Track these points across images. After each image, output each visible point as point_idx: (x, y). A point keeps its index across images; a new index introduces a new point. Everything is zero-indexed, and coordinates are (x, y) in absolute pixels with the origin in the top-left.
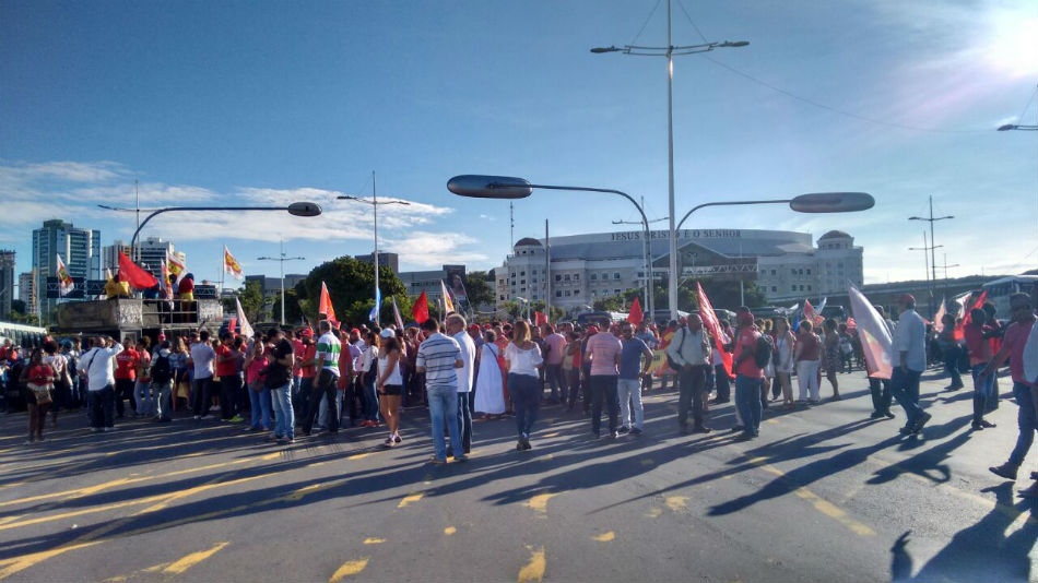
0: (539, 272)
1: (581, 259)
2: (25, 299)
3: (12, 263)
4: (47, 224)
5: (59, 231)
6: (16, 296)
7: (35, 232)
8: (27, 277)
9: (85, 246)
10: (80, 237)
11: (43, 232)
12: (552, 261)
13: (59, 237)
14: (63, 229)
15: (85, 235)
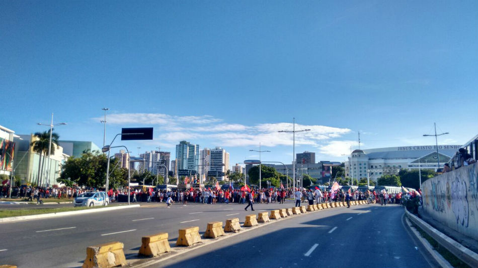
0: (363, 164)
1: (382, 159)
2: (173, 171)
3: (169, 157)
4: (181, 142)
5: (185, 145)
6: (170, 170)
7: (177, 146)
8: (174, 162)
9: (193, 151)
10: (192, 147)
11: (180, 145)
12: (370, 159)
13: (185, 147)
14: (186, 145)
15: (194, 146)
